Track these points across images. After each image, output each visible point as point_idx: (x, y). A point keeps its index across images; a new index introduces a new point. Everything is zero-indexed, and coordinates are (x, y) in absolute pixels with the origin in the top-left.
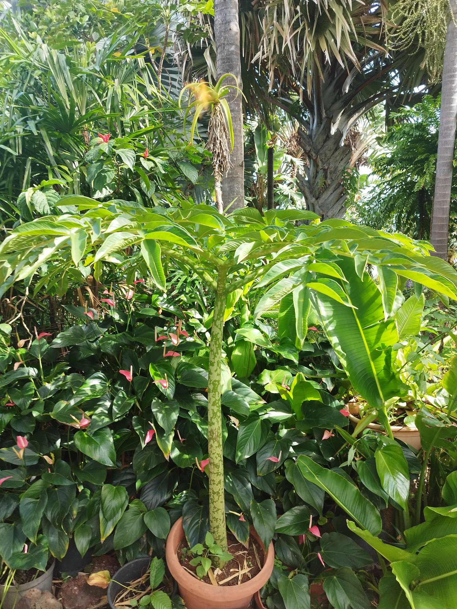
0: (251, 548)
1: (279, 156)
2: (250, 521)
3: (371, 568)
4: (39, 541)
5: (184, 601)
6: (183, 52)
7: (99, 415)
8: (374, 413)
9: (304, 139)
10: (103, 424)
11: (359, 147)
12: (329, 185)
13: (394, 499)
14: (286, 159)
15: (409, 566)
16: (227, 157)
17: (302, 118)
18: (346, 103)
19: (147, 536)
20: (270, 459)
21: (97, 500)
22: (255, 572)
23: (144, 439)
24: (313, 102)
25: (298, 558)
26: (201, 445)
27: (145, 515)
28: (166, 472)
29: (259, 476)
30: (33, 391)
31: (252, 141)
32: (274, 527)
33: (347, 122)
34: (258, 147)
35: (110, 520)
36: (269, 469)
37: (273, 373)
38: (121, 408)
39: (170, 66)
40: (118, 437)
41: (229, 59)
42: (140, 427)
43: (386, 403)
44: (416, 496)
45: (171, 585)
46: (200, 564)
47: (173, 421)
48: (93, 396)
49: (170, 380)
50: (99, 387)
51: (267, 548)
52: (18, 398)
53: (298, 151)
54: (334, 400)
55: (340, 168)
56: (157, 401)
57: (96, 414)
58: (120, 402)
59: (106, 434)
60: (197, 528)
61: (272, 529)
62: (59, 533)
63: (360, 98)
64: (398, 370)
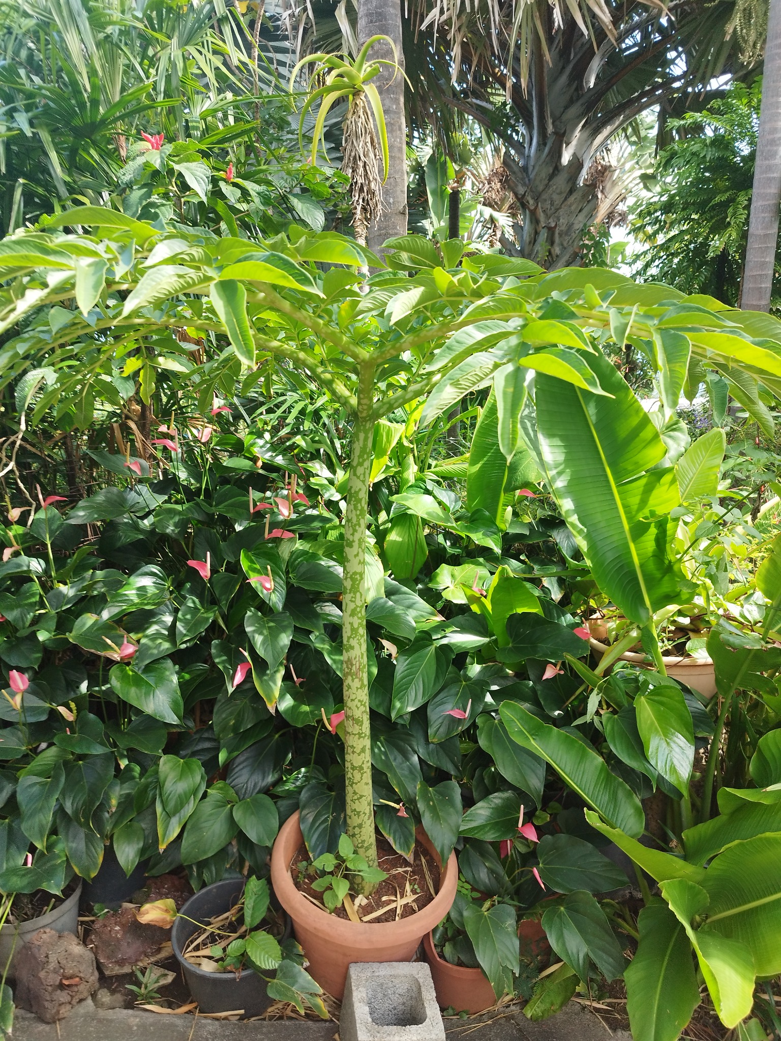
0: (418, 862)
1: (468, 209)
2: (417, 817)
3: (624, 895)
4: (50, 847)
5: (303, 949)
6: (298, 10)
7: (153, 638)
8: (634, 634)
9: (514, 173)
10: (160, 652)
11: (610, 192)
12: (557, 256)
13: (667, 777)
14: (481, 215)
15: (691, 888)
16: (377, 193)
17: (511, 135)
18: (590, 107)
19: (239, 842)
20: (452, 713)
21: (151, 783)
22: (425, 900)
23: (232, 678)
24: (532, 106)
25: (498, 878)
26: (331, 689)
27: (235, 808)
28: (270, 736)
29: (432, 743)
30: (37, 598)
31: (421, 182)
32: (458, 827)
33: (592, 143)
34: (433, 193)
35: (174, 815)
36: (449, 730)
37: (457, 570)
38: (191, 626)
39: (277, 38)
40: (187, 676)
41: (380, 14)
42: (224, 658)
43: (655, 618)
44: (704, 778)
45: (280, 922)
46: (330, 888)
47: (282, 648)
48: (142, 604)
49: (278, 579)
50: (152, 591)
51: (445, 861)
52: (11, 608)
53: (503, 200)
54: (564, 614)
55: (578, 226)
56: (255, 615)
57: (147, 636)
58: (188, 617)
59: (165, 669)
60: (325, 830)
61: (454, 829)
62: (86, 835)
63: (613, 99)
64: (678, 556)
